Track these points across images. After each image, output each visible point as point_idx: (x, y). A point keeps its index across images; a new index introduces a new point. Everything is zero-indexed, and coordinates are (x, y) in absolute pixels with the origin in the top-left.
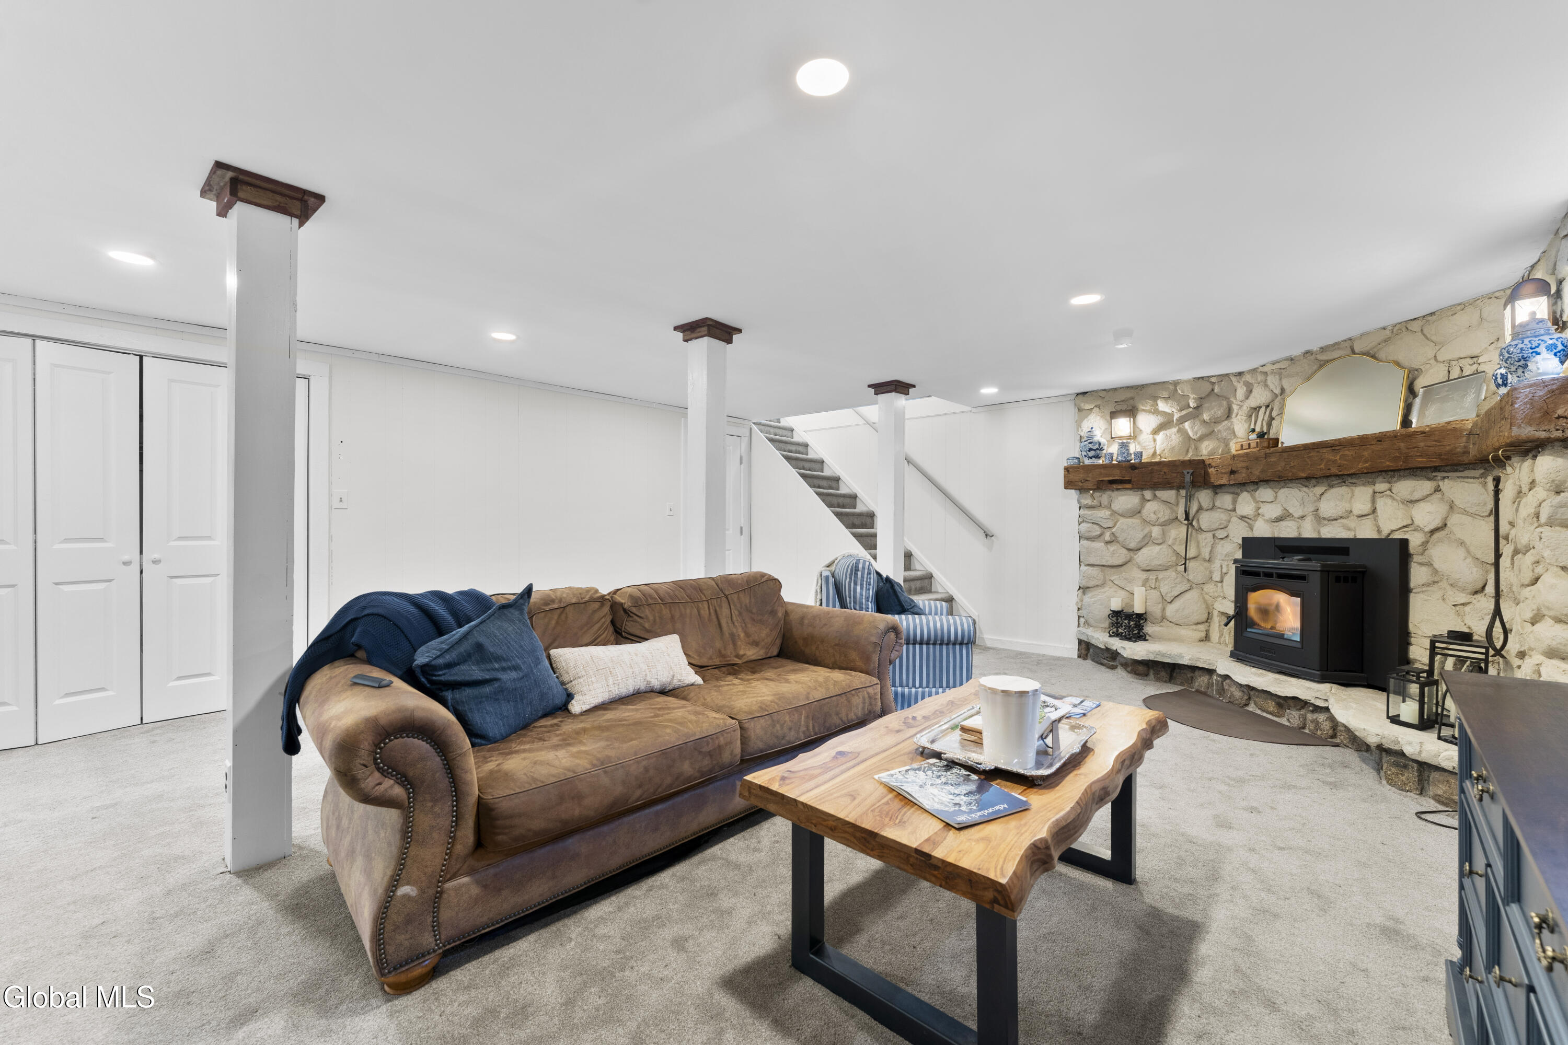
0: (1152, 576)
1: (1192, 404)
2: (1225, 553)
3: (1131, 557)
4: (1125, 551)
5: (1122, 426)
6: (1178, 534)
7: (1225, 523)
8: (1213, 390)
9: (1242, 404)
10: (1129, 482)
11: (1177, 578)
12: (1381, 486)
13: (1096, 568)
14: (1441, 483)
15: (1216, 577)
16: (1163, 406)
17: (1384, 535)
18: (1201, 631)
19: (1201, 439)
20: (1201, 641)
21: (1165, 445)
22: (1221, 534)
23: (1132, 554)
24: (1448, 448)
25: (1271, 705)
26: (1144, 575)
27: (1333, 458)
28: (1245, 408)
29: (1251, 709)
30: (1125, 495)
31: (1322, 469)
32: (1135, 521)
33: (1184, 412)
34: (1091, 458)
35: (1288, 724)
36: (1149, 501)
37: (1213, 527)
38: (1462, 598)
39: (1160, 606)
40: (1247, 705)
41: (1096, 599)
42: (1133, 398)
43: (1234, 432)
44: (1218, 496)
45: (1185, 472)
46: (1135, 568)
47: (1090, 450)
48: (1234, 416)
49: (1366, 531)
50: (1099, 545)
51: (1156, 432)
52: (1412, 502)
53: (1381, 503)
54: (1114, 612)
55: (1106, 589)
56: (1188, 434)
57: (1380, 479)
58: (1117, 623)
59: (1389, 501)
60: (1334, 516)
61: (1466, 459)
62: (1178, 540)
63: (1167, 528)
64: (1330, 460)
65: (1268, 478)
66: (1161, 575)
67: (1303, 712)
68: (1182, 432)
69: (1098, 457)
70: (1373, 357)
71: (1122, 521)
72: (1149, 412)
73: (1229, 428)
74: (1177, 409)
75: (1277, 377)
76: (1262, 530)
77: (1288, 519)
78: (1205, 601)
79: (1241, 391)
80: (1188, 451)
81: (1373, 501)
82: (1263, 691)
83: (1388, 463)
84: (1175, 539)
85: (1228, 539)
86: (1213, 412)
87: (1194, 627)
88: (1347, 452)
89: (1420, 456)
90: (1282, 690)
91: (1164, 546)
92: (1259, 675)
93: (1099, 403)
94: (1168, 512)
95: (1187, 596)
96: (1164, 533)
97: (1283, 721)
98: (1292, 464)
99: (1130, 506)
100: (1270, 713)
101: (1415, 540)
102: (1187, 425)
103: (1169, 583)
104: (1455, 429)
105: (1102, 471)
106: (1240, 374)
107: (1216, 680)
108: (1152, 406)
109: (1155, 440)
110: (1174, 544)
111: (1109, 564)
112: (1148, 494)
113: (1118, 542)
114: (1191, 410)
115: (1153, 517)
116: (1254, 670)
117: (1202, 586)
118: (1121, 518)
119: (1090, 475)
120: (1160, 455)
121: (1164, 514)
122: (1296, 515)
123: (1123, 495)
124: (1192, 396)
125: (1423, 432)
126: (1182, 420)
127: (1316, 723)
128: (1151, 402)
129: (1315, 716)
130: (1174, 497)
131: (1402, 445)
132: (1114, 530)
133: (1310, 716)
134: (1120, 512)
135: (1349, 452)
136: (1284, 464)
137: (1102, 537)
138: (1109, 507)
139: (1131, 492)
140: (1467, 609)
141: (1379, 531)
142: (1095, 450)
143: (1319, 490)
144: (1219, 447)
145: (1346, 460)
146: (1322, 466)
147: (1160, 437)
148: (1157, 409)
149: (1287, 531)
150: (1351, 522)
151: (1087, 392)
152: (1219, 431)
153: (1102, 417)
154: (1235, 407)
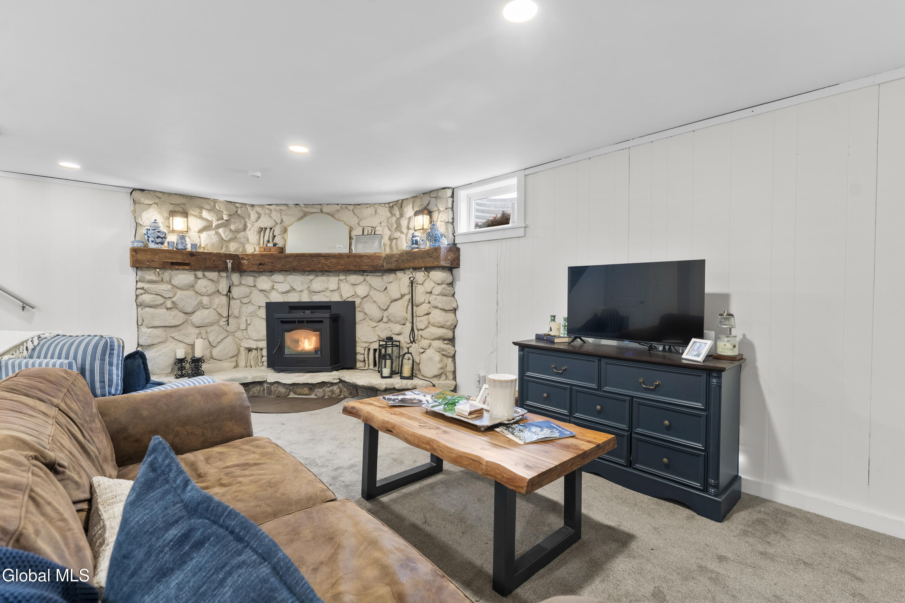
0: (203, 330)
1: (225, 217)
2: (249, 312)
3: (187, 319)
4: (183, 315)
5: (179, 223)
6: (220, 302)
7: (248, 294)
8: (237, 212)
9: (253, 224)
10: (187, 264)
11: (219, 330)
12: (342, 277)
13: (160, 329)
14: (366, 277)
15: (243, 326)
16: (205, 214)
17: (344, 299)
18: (233, 362)
19: (230, 240)
20: (234, 368)
21: (208, 241)
22: (245, 301)
23: (187, 316)
24: (376, 263)
25: (306, 390)
26: (197, 331)
27: (325, 262)
28: (255, 226)
29: (291, 396)
30: (184, 274)
31: (319, 267)
32: (190, 293)
33: (220, 222)
34: (157, 243)
35: (315, 397)
36: (200, 278)
37: (241, 297)
38: (375, 324)
39: (209, 350)
40: (288, 395)
41: (160, 352)
42: (184, 204)
43: (248, 240)
44: (243, 277)
45: (228, 261)
46: (190, 326)
47: (158, 237)
48: (248, 230)
49: (336, 298)
50: (162, 311)
51: (200, 231)
52: (355, 285)
53: (342, 285)
54: (179, 359)
55: (168, 344)
56: (221, 236)
57: (341, 274)
58: (181, 367)
59: (346, 284)
60: (320, 291)
61: (382, 269)
62: (220, 305)
63: (212, 297)
64: (324, 263)
65: (287, 270)
66: (209, 329)
67: (324, 388)
68: (217, 233)
69: (162, 243)
70: (332, 216)
71: (179, 293)
72: (196, 216)
73: (245, 237)
74: (216, 219)
75: (279, 214)
76: (276, 298)
77: (292, 292)
78: (236, 343)
79: (253, 216)
80: (222, 247)
81: (338, 284)
82: (304, 384)
83: (352, 267)
84: (218, 305)
85: (250, 304)
86: (237, 225)
87: (230, 360)
88: (333, 261)
89: (365, 266)
90: (315, 380)
91: (211, 310)
92: (300, 376)
93: (157, 201)
94: (214, 286)
95: (226, 341)
96: (211, 302)
97: (313, 396)
98: (302, 263)
99: (187, 282)
100: (306, 395)
101: (358, 301)
102: (221, 230)
103: (214, 334)
104: (379, 256)
105: (167, 254)
106: (253, 206)
107: (266, 387)
108: (199, 213)
109: (200, 237)
110: (217, 308)
111: (172, 325)
112: (200, 274)
113: (177, 308)
114: (224, 221)
115: (204, 290)
116: (296, 374)
117: (234, 333)
118: (178, 290)
119: (157, 257)
120: (204, 248)
121: (211, 288)
122: (298, 290)
123: (182, 274)
124: (225, 212)
125: (367, 256)
126: (218, 227)
127: (333, 392)
128: (198, 210)
129: (331, 388)
130: (217, 277)
131: (358, 260)
132: (174, 299)
133: (327, 389)
134: (180, 286)
135: (334, 261)
136: (297, 263)
137: (164, 305)
138: (170, 282)
139: (187, 272)
140: (377, 328)
141: (342, 298)
142: (162, 238)
143: (311, 277)
144: (240, 247)
145: (332, 264)
146: (320, 266)
147: (204, 235)
148: (201, 216)
149: (293, 298)
150: (328, 294)
151: (144, 190)
152: (240, 238)
153: (159, 212)
154: (249, 225)
